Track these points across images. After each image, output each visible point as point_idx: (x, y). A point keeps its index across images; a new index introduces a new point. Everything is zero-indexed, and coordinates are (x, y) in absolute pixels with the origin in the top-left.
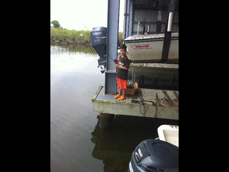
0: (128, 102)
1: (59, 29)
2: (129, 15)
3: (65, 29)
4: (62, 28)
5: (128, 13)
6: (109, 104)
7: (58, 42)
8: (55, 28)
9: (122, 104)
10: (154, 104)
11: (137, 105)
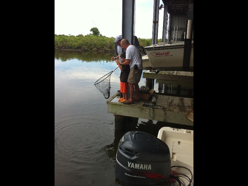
0: (139, 105)
1: (98, 36)
3: (104, 36)
4: (101, 35)
7: (96, 50)
8: (95, 35)
10: (164, 109)
11: (147, 109)
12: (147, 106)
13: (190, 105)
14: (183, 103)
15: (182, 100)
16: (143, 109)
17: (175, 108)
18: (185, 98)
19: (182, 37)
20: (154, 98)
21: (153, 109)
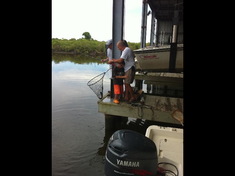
0: (128, 105)
1: (90, 40)
3: (96, 40)
4: (92, 39)
6: (111, 106)
7: (87, 53)
8: (87, 39)
9: (122, 107)
10: (151, 108)
11: (135, 108)
12: (136, 105)
13: (176, 104)
14: (169, 103)
15: (168, 100)
16: (132, 108)
17: (162, 107)
18: (171, 98)
19: (168, 41)
20: (142, 98)
21: (142, 108)
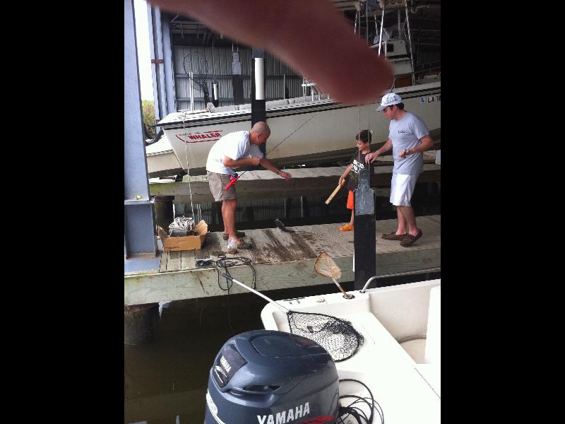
0: (187, 268)
2: (163, 61)
5: (160, 57)
6: (140, 280)
9: (173, 275)
10: (248, 263)
11: (210, 271)
12: (208, 264)
13: (293, 242)
14: (277, 242)
15: (270, 235)
16: (201, 272)
17: (269, 255)
18: (273, 230)
21: (226, 267)
